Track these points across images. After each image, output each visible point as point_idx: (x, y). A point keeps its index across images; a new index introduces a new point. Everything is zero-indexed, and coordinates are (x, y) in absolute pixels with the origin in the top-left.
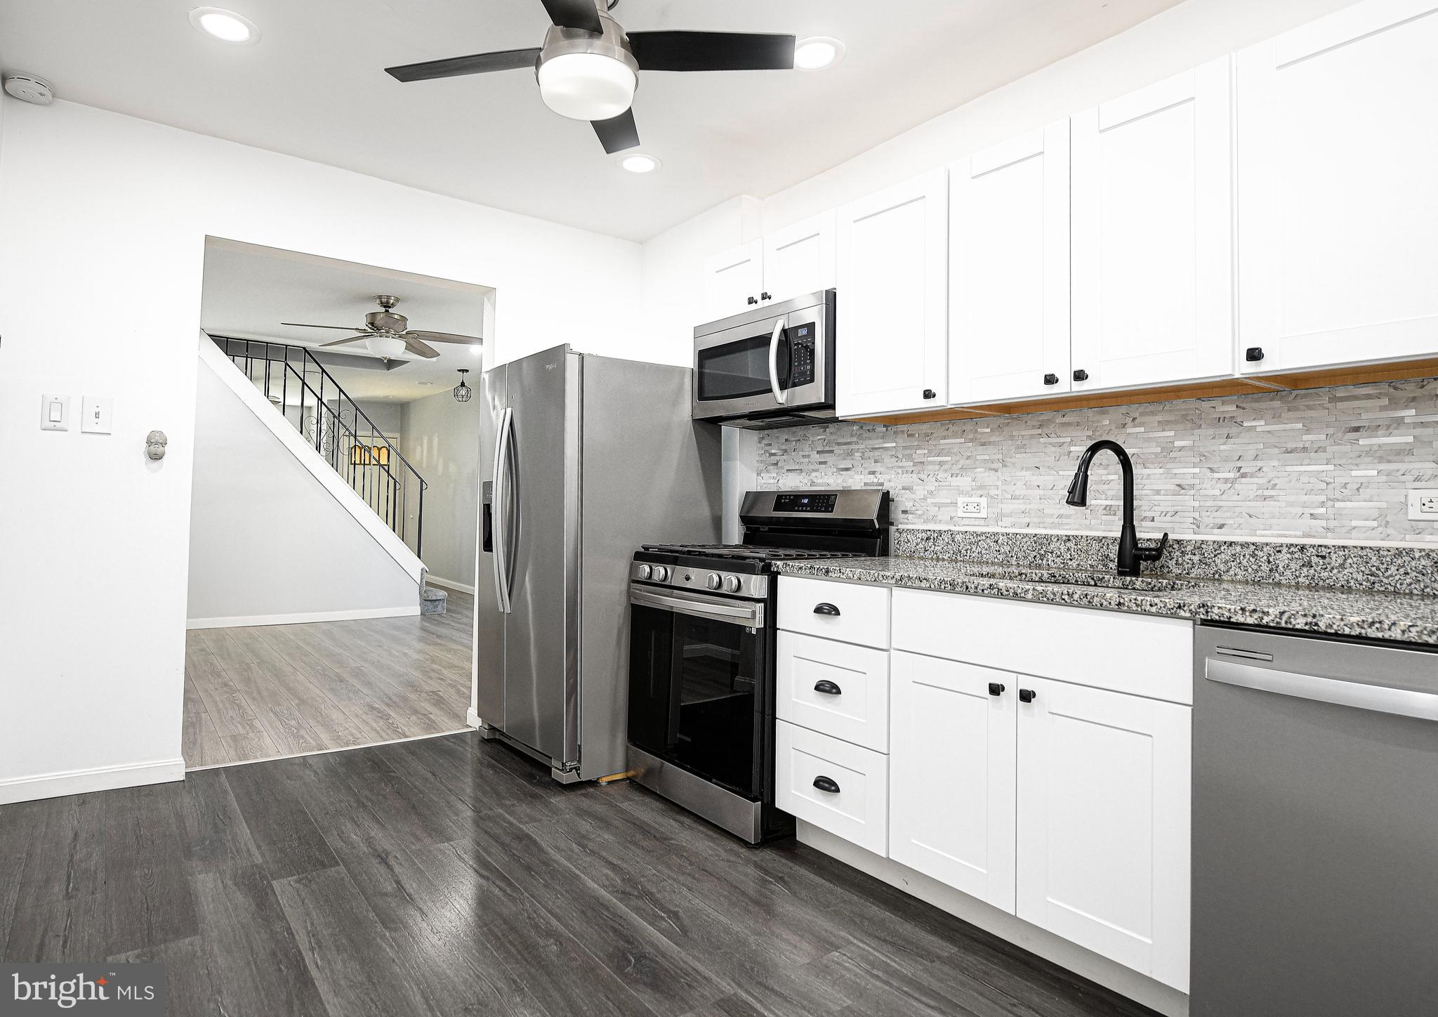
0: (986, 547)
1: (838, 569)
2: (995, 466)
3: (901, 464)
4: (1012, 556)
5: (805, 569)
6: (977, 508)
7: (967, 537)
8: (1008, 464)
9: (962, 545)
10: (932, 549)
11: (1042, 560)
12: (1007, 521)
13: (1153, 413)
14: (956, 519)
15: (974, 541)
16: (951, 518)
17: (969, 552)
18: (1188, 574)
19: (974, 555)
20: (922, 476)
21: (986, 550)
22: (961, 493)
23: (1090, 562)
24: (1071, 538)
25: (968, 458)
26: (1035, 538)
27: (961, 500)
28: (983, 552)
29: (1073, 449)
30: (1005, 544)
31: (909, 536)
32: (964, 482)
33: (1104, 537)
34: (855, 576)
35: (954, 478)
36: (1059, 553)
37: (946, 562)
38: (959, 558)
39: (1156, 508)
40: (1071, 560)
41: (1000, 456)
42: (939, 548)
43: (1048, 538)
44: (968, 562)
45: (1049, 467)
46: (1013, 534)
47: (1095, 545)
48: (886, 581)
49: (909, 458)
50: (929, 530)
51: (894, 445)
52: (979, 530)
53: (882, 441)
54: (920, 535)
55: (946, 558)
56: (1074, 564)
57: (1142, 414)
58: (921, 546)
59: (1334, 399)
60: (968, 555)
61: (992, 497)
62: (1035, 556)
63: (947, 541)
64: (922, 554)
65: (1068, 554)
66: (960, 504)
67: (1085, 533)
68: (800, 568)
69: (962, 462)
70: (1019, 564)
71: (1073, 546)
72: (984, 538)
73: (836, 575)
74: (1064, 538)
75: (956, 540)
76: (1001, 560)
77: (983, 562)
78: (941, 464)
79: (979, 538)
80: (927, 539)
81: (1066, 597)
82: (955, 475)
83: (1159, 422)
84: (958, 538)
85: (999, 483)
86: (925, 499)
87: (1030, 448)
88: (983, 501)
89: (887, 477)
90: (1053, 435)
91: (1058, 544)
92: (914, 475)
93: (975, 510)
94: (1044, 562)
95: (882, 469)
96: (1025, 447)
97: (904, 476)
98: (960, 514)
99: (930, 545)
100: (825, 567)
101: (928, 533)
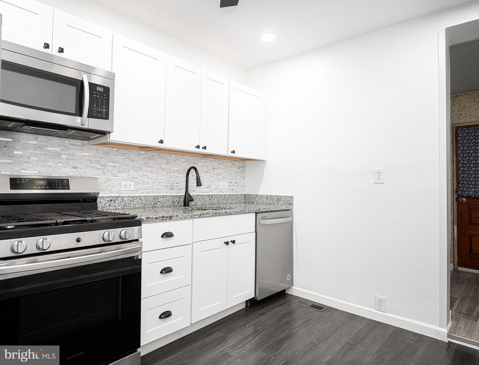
0: (137, 202)
1: (176, 215)
2: (137, 170)
3: (93, 165)
4: (146, 205)
5: (160, 218)
6: (130, 186)
7: (129, 198)
8: (142, 169)
9: (127, 202)
10: (113, 205)
11: (156, 205)
12: (141, 191)
13: (181, 158)
14: (120, 191)
15: (132, 200)
16: (118, 191)
17: (130, 204)
18: (191, 204)
19: (132, 206)
20: (105, 172)
21: (137, 203)
22: (122, 180)
23: (169, 204)
24: (165, 196)
25: (126, 165)
26: (154, 197)
27: (123, 183)
28: (136, 204)
29: (162, 166)
30: (144, 200)
31: (101, 200)
32: (124, 175)
33: (173, 196)
34: (183, 217)
35: (120, 173)
36: (161, 202)
37: (120, 210)
38: (125, 207)
39: (182, 186)
40: (164, 204)
41: (139, 166)
42: (117, 204)
43: (157, 196)
44: (129, 209)
45: (155, 172)
46: (147, 196)
47: (171, 198)
48: (195, 217)
49: (98, 162)
50: (112, 197)
51: (89, 154)
52: (134, 195)
53: (80, 151)
54: (107, 199)
55: (120, 208)
56: (165, 205)
57: (180, 158)
58: (107, 204)
59: (211, 161)
60: (130, 206)
61: (135, 182)
62: (154, 204)
63: (120, 201)
64: (108, 208)
65: (164, 202)
66: (123, 185)
67: (168, 194)
68: (157, 218)
69: (123, 167)
70: (148, 207)
71: (165, 199)
72: (136, 198)
73: (175, 218)
74: (163, 196)
75: (124, 200)
76: (142, 206)
77: (136, 208)
78: (114, 166)
79: (134, 199)
80: (111, 200)
81: (240, 212)
82: (120, 172)
83: (183, 161)
84: (126, 199)
85: (138, 177)
86: (106, 182)
87: (149, 164)
88: (133, 183)
89: (85, 170)
90: (156, 161)
91: (161, 198)
92: (100, 171)
93: (129, 187)
94: (157, 205)
95: (81, 167)
96: (148, 164)
97: (95, 170)
98: (123, 189)
99: (112, 203)
100: (170, 215)
101: (111, 198)
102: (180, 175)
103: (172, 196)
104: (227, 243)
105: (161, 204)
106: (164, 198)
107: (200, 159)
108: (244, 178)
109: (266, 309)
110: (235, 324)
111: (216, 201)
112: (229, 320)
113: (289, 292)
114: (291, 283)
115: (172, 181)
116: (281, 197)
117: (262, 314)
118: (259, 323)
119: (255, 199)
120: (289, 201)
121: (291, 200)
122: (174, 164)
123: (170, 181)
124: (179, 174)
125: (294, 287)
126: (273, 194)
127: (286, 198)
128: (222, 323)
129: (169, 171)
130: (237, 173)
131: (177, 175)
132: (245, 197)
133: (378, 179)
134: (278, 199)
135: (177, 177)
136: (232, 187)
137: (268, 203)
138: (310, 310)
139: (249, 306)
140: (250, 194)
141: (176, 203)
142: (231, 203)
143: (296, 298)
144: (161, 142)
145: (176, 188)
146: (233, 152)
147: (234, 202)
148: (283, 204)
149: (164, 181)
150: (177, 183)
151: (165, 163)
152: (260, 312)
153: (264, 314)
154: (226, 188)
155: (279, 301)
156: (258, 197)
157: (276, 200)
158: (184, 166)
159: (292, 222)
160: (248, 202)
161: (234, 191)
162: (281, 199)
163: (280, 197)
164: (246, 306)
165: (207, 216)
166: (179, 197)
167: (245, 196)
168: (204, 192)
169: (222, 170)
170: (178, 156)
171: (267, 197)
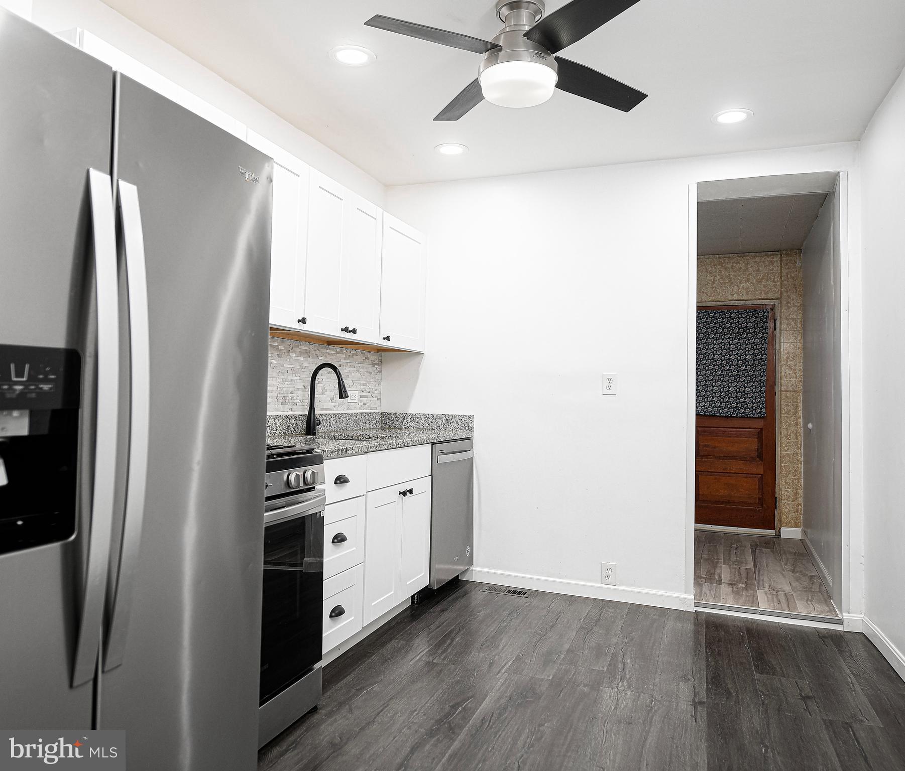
13: (297, 347)
23: (283, 431)
24: (277, 417)
29: (272, 361)
33: (288, 415)
34: (359, 450)
36: (272, 427)
39: (298, 398)
40: (277, 430)
47: (285, 420)
56: (278, 433)
57: (295, 346)
65: (276, 427)
67: (280, 413)
73: (350, 452)
74: (274, 417)
83: (299, 352)
91: (272, 421)
102: (296, 378)
103: (287, 417)
104: (404, 494)
105: (272, 431)
106: (277, 421)
107: (322, 348)
108: (380, 383)
109: (444, 603)
110: (412, 627)
111: (345, 425)
112: (397, 623)
113: (466, 578)
114: (470, 562)
115: (284, 389)
116: (453, 417)
117: (443, 611)
118: (447, 622)
119: (402, 422)
120: (467, 423)
121: (470, 422)
122: (288, 357)
123: (282, 389)
124: (294, 375)
125: (474, 568)
126: (438, 411)
127: (461, 418)
128: (390, 629)
129: (281, 371)
130: (371, 373)
131: (292, 378)
132: (383, 417)
133: (608, 388)
134: (447, 420)
135: (292, 380)
136: (364, 400)
137: (428, 427)
138: (508, 598)
139: (417, 602)
140: (393, 412)
141: (293, 430)
142: (363, 429)
143: (480, 585)
144: (303, 321)
145: (290, 401)
146: (388, 338)
147: (367, 426)
148: (456, 428)
149: (275, 389)
150: (292, 393)
151: (276, 355)
152: (438, 608)
153: (446, 610)
154: (356, 401)
155: (457, 591)
156: (409, 417)
157: (444, 422)
158: (300, 361)
159: (471, 460)
160: (387, 426)
161: (366, 406)
162: (453, 420)
163: (451, 417)
164: (413, 602)
165: (384, 448)
166: (297, 418)
167: (383, 415)
168: (326, 409)
169: (351, 369)
170: (294, 343)
171: (426, 417)
